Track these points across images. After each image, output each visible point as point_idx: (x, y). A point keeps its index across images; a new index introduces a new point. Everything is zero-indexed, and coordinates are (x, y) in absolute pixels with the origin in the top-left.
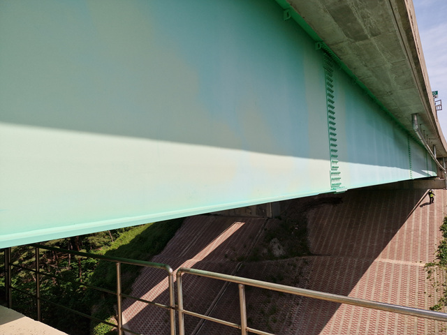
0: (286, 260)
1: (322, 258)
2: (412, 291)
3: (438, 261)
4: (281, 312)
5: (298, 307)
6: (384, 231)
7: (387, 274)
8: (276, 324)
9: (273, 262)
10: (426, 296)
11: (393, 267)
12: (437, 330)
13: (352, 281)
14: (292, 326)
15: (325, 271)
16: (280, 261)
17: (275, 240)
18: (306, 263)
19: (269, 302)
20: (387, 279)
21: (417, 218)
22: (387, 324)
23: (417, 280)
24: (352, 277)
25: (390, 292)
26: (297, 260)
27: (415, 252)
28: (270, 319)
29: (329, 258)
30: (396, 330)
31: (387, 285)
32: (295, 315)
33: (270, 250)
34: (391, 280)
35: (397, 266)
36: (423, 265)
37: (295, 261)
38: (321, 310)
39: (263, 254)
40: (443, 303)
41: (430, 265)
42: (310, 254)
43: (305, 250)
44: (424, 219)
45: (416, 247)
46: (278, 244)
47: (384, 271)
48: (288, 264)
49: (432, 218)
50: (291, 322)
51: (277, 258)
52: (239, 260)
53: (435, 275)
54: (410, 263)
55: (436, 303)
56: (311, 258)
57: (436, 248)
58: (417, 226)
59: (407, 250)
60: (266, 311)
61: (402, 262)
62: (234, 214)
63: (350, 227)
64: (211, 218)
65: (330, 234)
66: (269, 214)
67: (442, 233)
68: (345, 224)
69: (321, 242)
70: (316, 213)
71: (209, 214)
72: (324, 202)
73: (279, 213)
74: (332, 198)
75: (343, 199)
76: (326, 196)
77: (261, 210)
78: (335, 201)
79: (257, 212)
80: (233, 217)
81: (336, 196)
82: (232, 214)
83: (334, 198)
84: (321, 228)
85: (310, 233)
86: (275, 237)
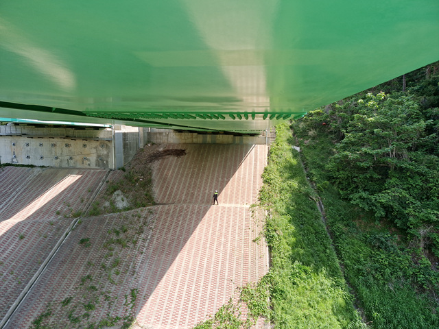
0: (129, 211)
1: (167, 207)
2: (240, 229)
3: (258, 203)
4: (124, 263)
5: (142, 256)
6: (220, 179)
7: (222, 216)
8: (118, 276)
9: (116, 215)
10: (250, 231)
11: (226, 210)
12: (257, 258)
13: (192, 225)
14: (135, 275)
15: (169, 219)
16: (124, 213)
17: (118, 192)
18: (151, 213)
19: (111, 256)
20: (222, 220)
21: (245, 169)
22: (221, 258)
23: (244, 219)
24: (193, 221)
25: (224, 231)
26: (142, 211)
27: (243, 197)
28: (113, 271)
29: (173, 206)
30: (227, 262)
31: (221, 226)
32: (139, 264)
33: (112, 203)
34: (225, 221)
35: (229, 209)
36: (248, 206)
37: (139, 211)
38: (164, 256)
39: (105, 207)
40: (261, 235)
41: (253, 206)
42: (154, 204)
43: (150, 200)
44: (250, 169)
45: (243, 193)
46: (122, 196)
47: (220, 214)
48: (133, 216)
49: (255, 168)
50: (134, 272)
51: (120, 211)
52: (75, 216)
53: (256, 214)
54: (239, 206)
55: (257, 236)
56: (155, 207)
57: (258, 192)
58: (245, 175)
59: (237, 194)
60: (108, 264)
61: (233, 205)
62: (67, 166)
63: (192, 177)
64: (36, 170)
65: (174, 184)
66: (112, 165)
67: (262, 180)
68: (188, 174)
69: (166, 192)
70: (161, 164)
71: (32, 166)
72: (169, 154)
73: (122, 164)
74: (176, 150)
75: (187, 151)
76: (171, 148)
77: (102, 161)
78: (179, 153)
79: (98, 164)
80: (66, 168)
81: (179, 148)
82: (65, 165)
83: (178, 150)
84: (165, 179)
85: (155, 184)
86: (118, 189)
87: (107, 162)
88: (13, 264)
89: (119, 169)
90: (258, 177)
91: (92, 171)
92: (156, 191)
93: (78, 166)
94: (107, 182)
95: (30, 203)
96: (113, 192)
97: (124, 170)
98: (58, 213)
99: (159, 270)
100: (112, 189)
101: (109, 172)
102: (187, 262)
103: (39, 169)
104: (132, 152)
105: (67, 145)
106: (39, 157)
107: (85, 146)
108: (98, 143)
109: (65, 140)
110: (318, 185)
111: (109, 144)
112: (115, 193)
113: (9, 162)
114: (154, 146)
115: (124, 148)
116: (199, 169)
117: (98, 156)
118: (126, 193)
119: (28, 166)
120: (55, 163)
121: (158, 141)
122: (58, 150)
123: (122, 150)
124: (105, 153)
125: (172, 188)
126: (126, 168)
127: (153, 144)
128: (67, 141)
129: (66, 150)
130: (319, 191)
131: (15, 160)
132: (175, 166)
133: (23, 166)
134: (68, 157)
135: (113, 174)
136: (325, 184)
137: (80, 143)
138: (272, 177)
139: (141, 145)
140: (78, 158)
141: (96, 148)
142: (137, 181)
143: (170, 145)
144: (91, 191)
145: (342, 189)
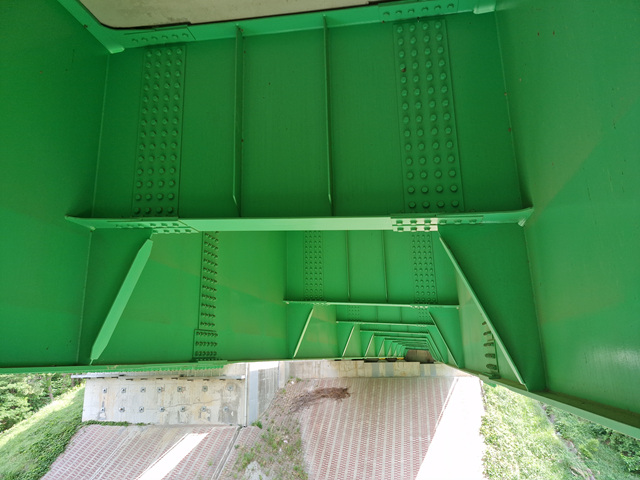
17: (254, 465)
46: (259, 472)
57: (480, 462)
71: (126, 424)
72: (324, 396)
74: (334, 389)
75: (350, 391)
76: (326, 386)
77: (228, 413)
78: (340, 393)
79: (222, 418)
80: (175, 426)
81: (339, 386)
83: (338, 390)
85: (307, 448)
86: (252, 460)
87: (236, 413)
89: (253, 425)
91: (214, 428)
92: (310, 461)
93: (193, 422)
94: (237, 447)
96: (246, 465)
97: (260, 426)
100: (244, 460)
101: (239, 429)
103: (137, 428)
105: (180, 389)
106: (138, 409)
107: (205, 389)
108: (224, 384)
110: (581, 446)
111: (240, 385)
112: (250, 466)
113: (94, 418)
114: (300, 383)
115: (260, 389)
116: (374, 421)
117: (224, 404)
118: (265, 466)
119: (121, 424)
120: (159, 418)
121: (306, 376)
122: (165, 398)
123: (257, 392)
124: (234, 398)
126: (263, 423)
127: (298, 381)
128: (180, 382)
129: (177, 396)
131: (102, 415)
134: (180, 408)
135: (245, 433)
137: (199, 384)
139: (281, 384)
140: (194, 408)
141: (221, 391)
142: (280, 443)
144: (212, 464)
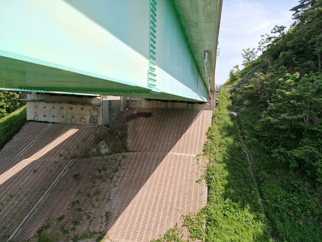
0: (109, 156)
1: (136, 153)
2: (187, 172)
3: (202, 153)
4: (103, 193)
5: (116, 188)
6: (175, 135)
7: (175, 162)
8: (98, 202)
9: (100, 158)
10: (195, 174)
11: (178, 158)
12: (198, 194)
13: (153, 168)
14: (110, 202)
15: (137, 162)
16: (105, 157)
17: (103, 142)
18: (125, 157)
19: (94, 187)
20: (174, 165)
21: (194, 127)
22: (171, 193)
23: (191, 165)
24: (154, 165)
25: (175, 173)
26: (118, 156)
27: (191, 148)
28: (94, 198)
29: (140, 153)
30: (176, 196)
31: (174, 169)
32: (113, 194)
33: (98, 150)
34: (177, 166)
35: (181, 157)
36: (195, 155)
37: (116, 156)
38: (131, 189)
39: (93, 152)
40: (203, 178)
41: (198, 155)
42: (127, 151)
43: (125, 148)
44: (198, 128)
45: (192, 145)
46: (105, 145)
47: (173, 160)
48: (111, 159)
49: (202, 128)
50: (109, 200)
51: (103, 155)
52: (72, 158)
53: (200, 161)
54: (188, 155)
55: (200, 178)
56: (127, 154)
57: (203, 145)
58: (194, 132)
59: (187, 146)
60: (92, 193)
61: (183, 154)
62: (70, 123)
63: (155, 133)
64: (49, 125)
65: (142, 137)
66: (100, 123)
67: (206, 136)
68: (152, 131)
69: (136, 143)
70: (135, 123)
71: (47, 122)
72: (140, 116)
73: (107, 122)
74: (146, 113)
75: (153, 114)
76: (142, 112)
77: (93, 120)
78: (147, 115)
79: (90, 122)
80: (69, 124)
81: (148, 111)
82: (68, 122)
83: (148, 113)
84: (136, 133)
85: (129, 137)
86: (103, 140)
87: (97, 120)
88: (28, 189)
89: (105, 126)
90: (204, 134)
91: (86, 126)
92: (129, 142)
93: (78, 123)
94: (96, 134)
95: (43, 148)
96: (99, 142)
97: (108, 126)
98: (61, 156)
99: (127, 199)
100: (98, 140)
101: (98, 127)
102: (147, 195)
103: (51, 124)
104: (115, 114)
105: (71, 108)
106: (52, 116)
107: (82, 109)
108: (91, 107)
109: (70, 105)
110: (249, 141)
111: (99, 108)
112: (101, 142)
113: (32, 119)
114: (131, 110)
115: (109, 111)
116: (161, 127)
117: (91, 116)
118: (108, 142)
119: (44, 122)
120: (62, 120)
121: (134, 106)
122: (64, 112)
123: (108, 112)
124: (96, 114)
125: (141, 140)
126: (110, 125)
127: (130, 108)
128: (71, 105)
129: (70, 111)
130: (249, 146)
131: (36, 118)
132: (144, 125)
133: (41, 122)
134: (71, 116)
135: (100, 129)
136: (254, 140)
137: (79, 107)
138: (214, 134)
139: (122, 109)
140: (78, 117)
141: (90, 110)
142: (116, 134)
143: (142, 109)
144: (84, 141)
145: (267, 145)
